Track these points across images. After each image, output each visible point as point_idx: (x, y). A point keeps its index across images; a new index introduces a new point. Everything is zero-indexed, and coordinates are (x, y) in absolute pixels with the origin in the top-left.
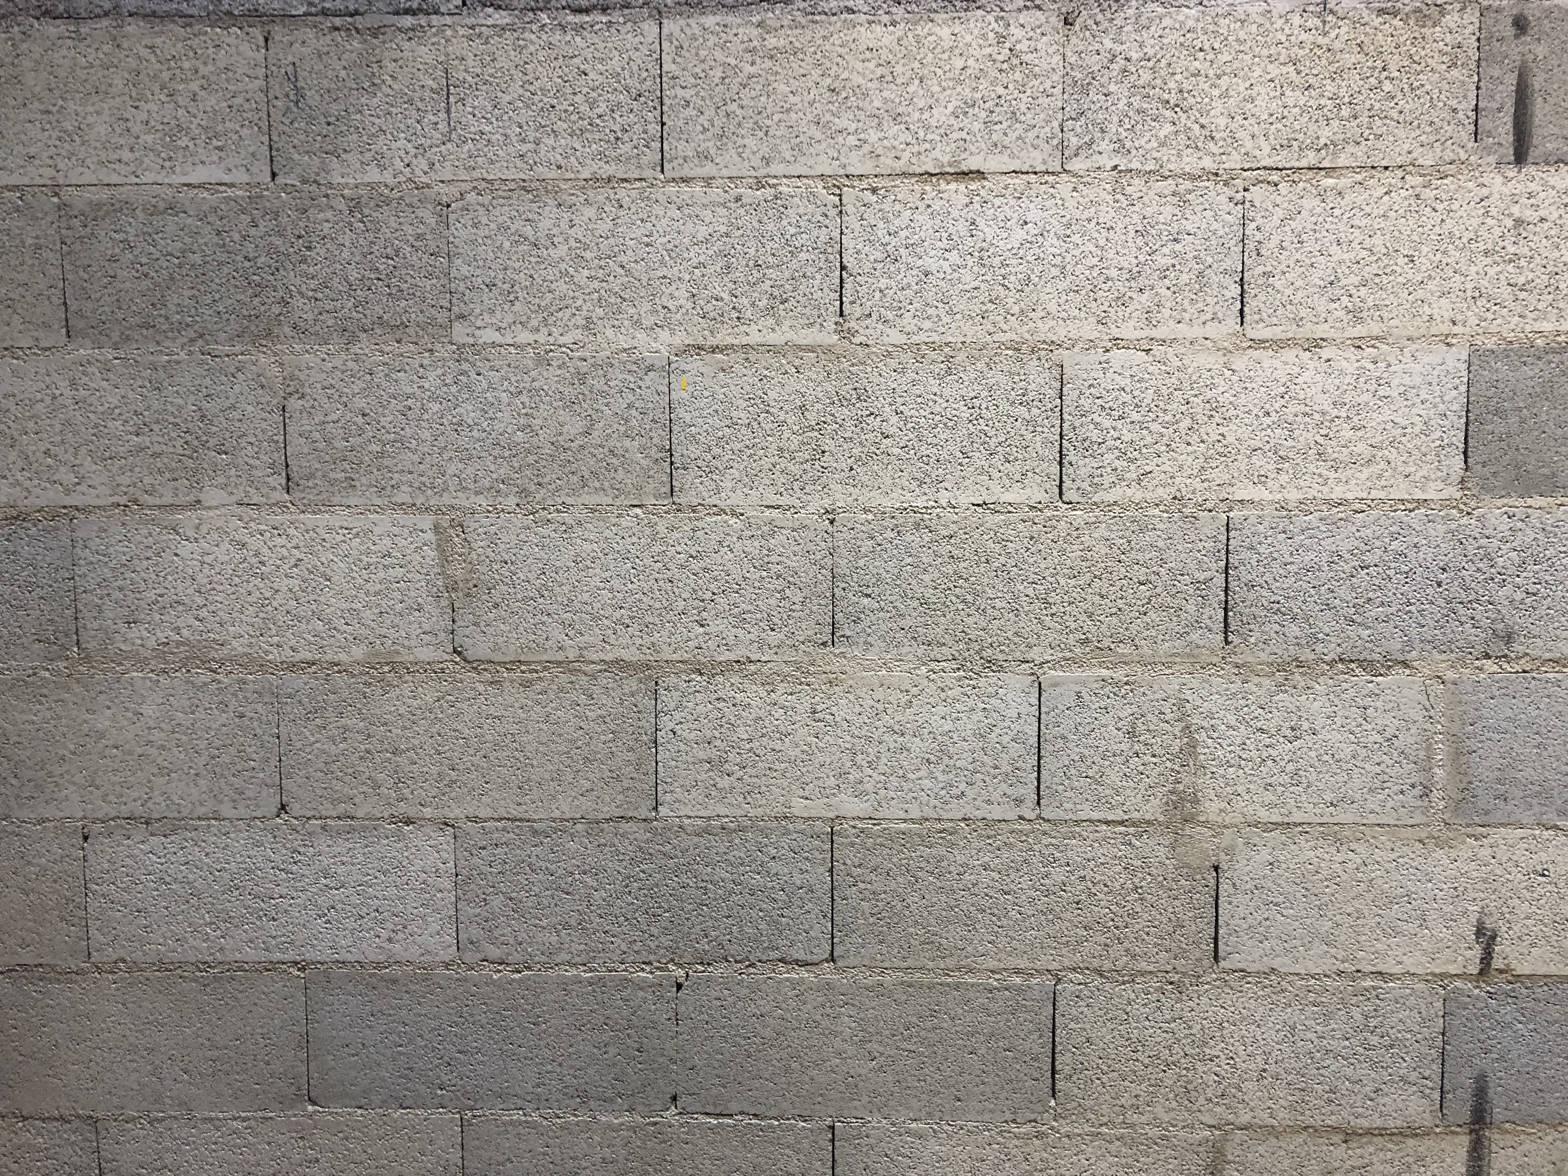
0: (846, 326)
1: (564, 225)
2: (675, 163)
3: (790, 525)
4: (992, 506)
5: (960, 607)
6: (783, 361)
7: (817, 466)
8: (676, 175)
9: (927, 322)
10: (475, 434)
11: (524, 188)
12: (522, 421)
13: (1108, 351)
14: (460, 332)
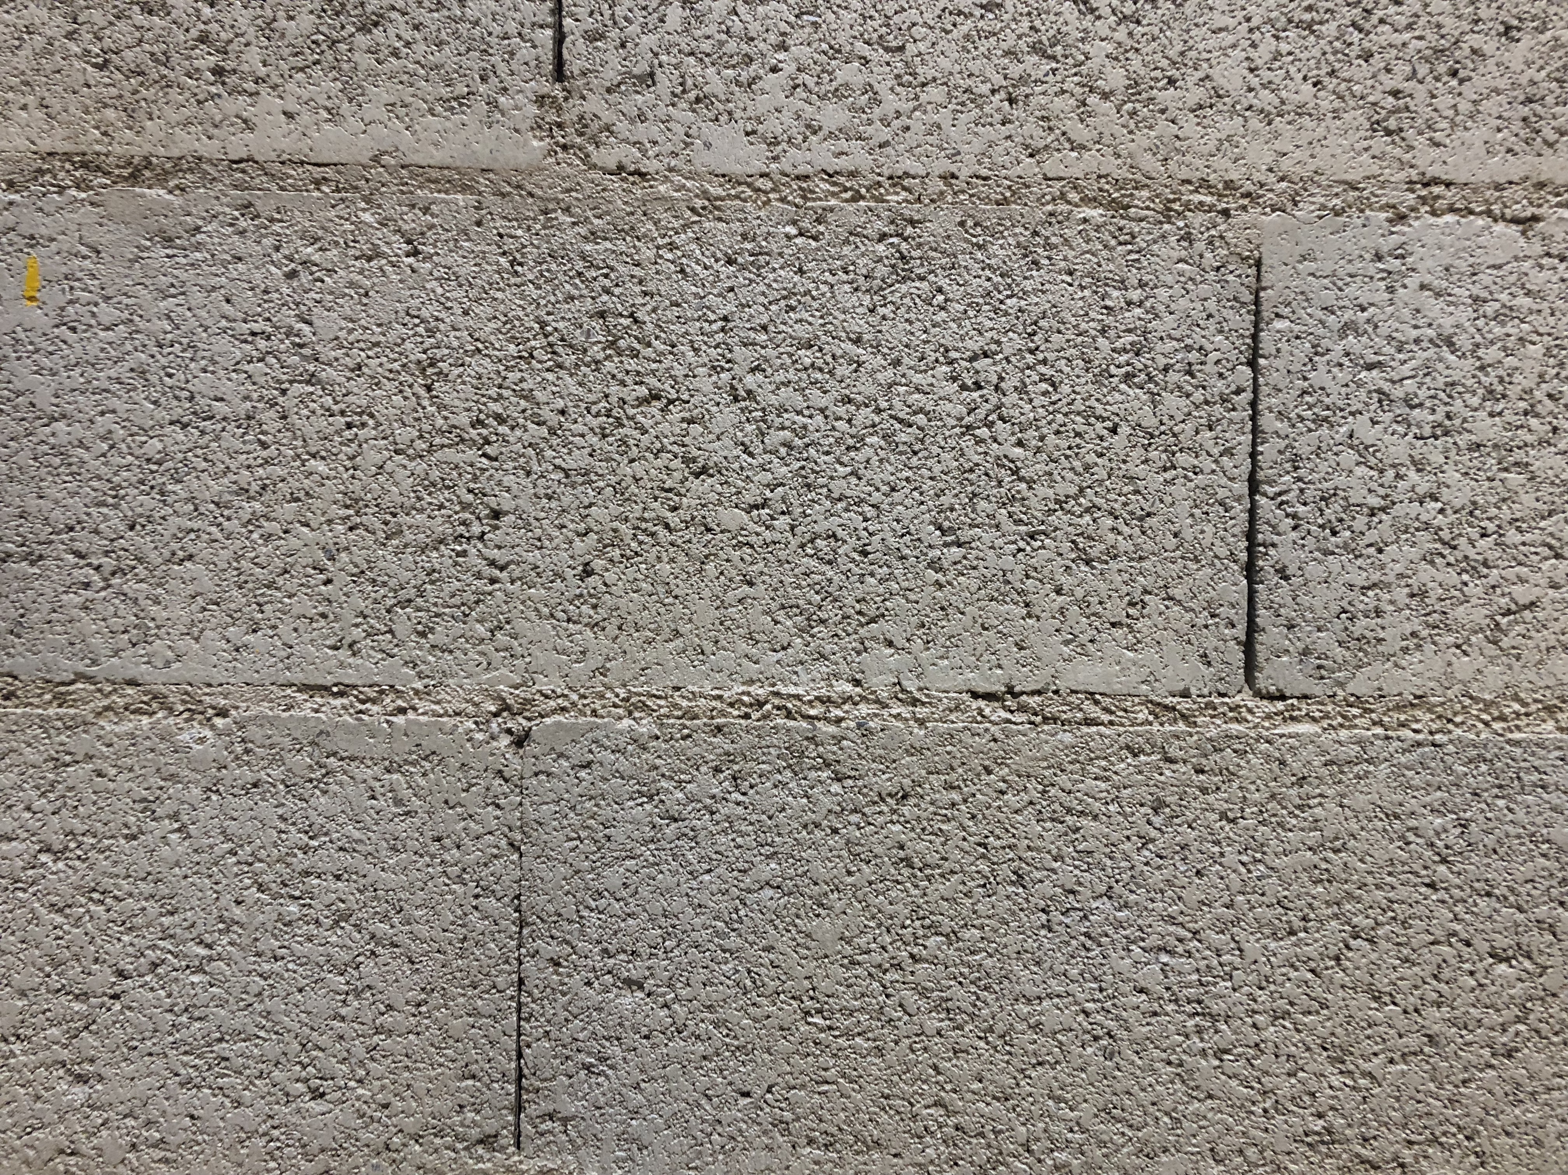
0: (573, 110)
3: (381, 749)
4: (1033, 701)
5: (932, 1023)
6: (367, 217)
7: (474, 560)
9: (830, 107)
13: (1402, 218)
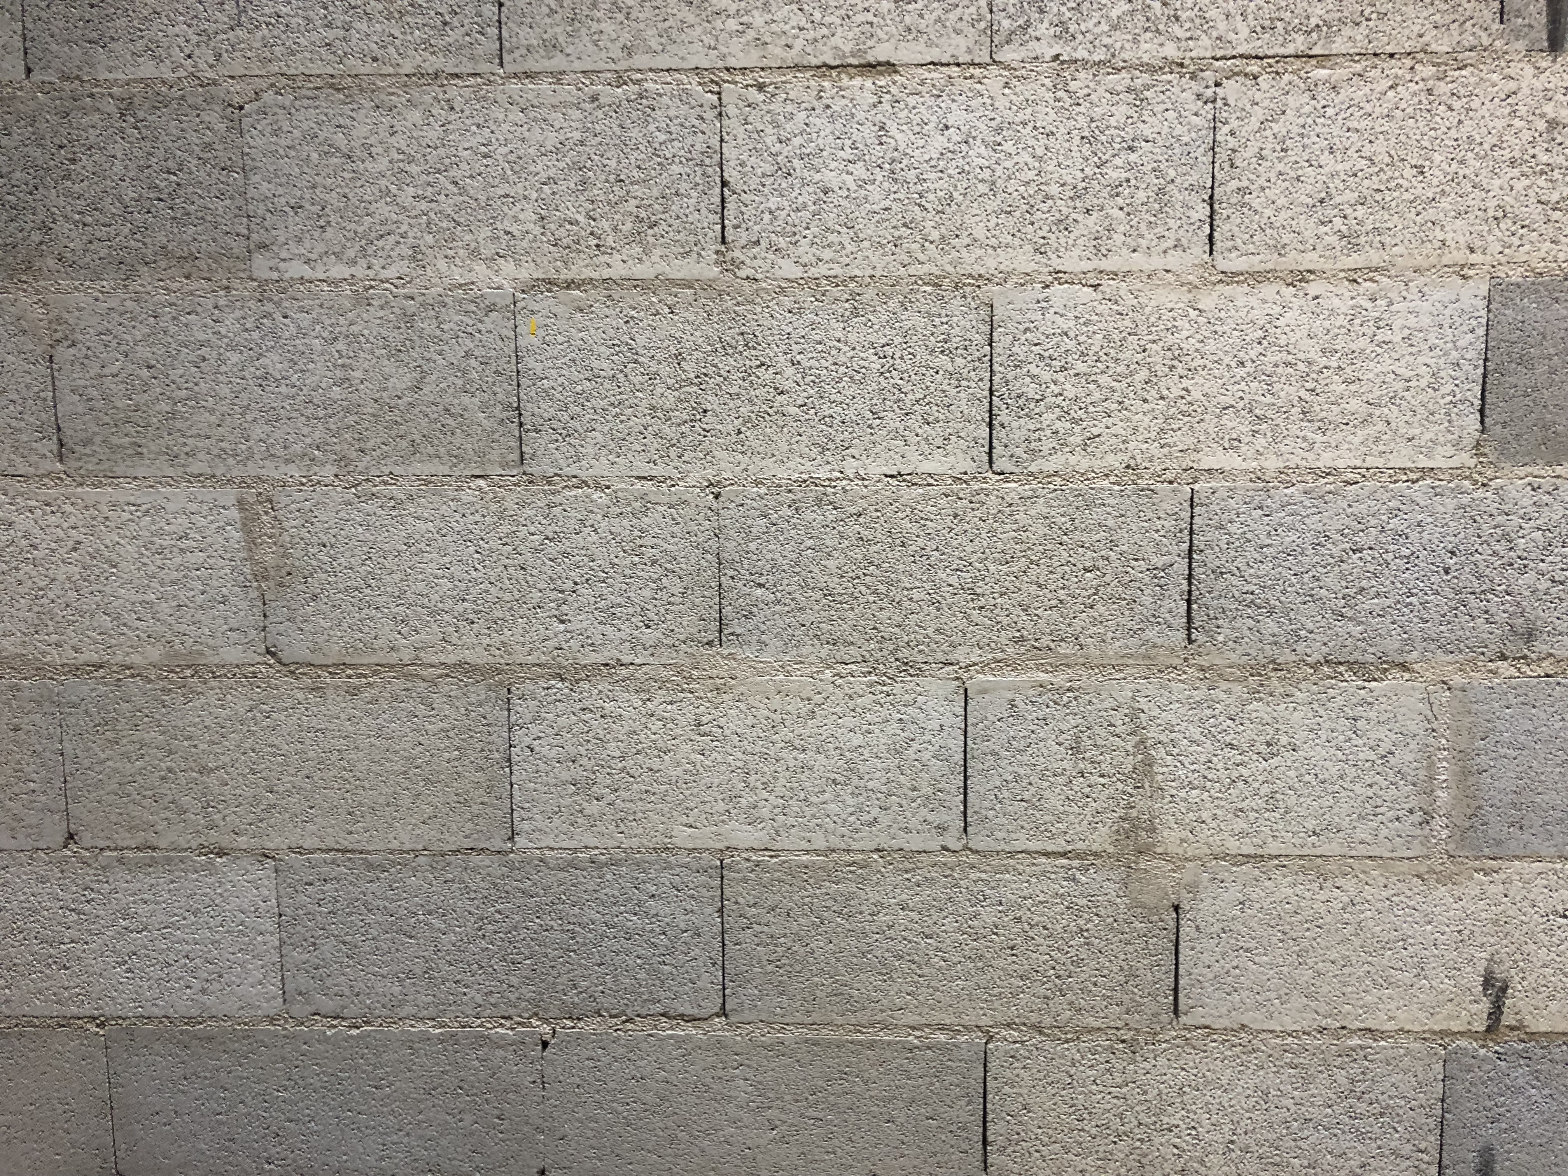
0: (729, 255)
1: (383, 134)
2: (517, 54)
3: (666, 499)
4: (908, 478)
5: (871, 599)
6: (654, 299)
7: (697, 428)
8: (519, 69)
9: (827, 250)
10: (283, 389)
11: (332, 86)
12: (339, 373)
13: (1047, 286)
14: (261, 265)
